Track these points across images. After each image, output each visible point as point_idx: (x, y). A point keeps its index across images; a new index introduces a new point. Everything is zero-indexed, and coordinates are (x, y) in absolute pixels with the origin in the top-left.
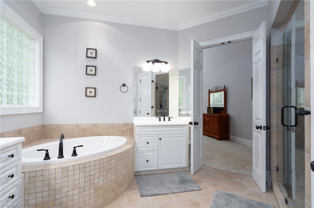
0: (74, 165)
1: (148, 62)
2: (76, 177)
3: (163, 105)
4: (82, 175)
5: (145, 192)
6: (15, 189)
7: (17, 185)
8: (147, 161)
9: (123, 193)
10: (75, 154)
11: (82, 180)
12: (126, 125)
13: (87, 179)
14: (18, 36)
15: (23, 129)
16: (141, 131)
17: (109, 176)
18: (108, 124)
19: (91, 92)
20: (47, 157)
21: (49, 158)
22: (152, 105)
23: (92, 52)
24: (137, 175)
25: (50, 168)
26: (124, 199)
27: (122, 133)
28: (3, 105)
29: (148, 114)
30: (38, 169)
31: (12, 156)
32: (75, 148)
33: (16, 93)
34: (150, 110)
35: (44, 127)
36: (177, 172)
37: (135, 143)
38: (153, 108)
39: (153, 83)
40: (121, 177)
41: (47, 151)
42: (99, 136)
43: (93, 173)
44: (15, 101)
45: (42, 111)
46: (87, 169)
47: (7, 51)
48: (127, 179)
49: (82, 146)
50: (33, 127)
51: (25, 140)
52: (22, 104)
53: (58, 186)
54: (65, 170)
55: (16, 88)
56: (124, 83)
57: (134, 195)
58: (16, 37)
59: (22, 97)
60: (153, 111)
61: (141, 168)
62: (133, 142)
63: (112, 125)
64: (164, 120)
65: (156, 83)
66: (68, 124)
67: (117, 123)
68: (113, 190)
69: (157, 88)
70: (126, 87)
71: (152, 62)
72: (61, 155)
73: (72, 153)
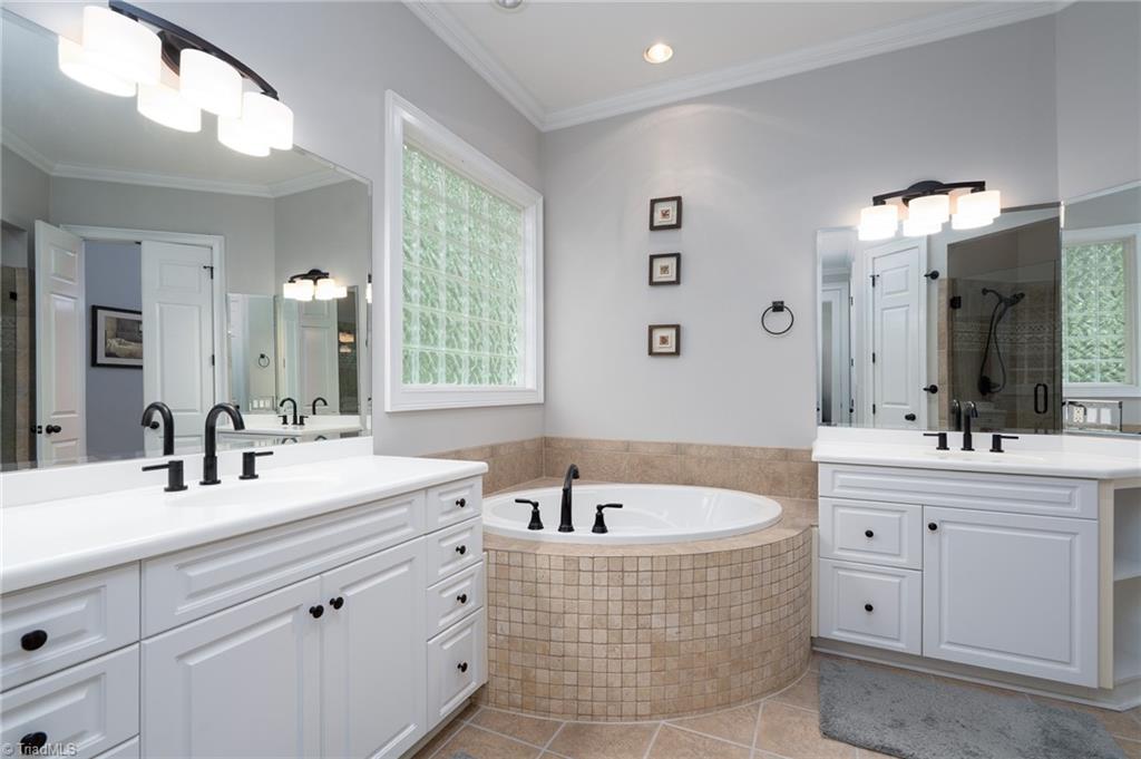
0: (593, 558)
1: (879, 200)
2: (601, 594)
3: (996, 377)
4: (616, 592)
5: (840, 724)
6: (467, 583)
7: (472, 575)
8: (869, 608)
9: (753, 697)
10: (600, 526)
11: (615, 608)
12: (786, 455)
13: (630, 608)
14: (492, 209)
15: (500, 445)
16: (838, 483)
17: (698, 618)
18: (720, 448)
19: (664, 340)
20: (536, 523)
21: (540, 527)
22: (928, 381)
23: (667, 208)
24: (822, 652)
25: (538, 552)
26: (756, 720)
27: (771, 485)
28: (463, 385)
29: (911, 418)
30: (514, 548)
31: (462, 503)
32: (600, 508)
33: (488, 353)
34: (920, 404)
35: (546, 443)
36: (1032, 696)
37: (812, 526)
38: (936, 395)
39: (935, 283)
40: (748, 638)
41: (536, 505)
42: (691, 484)
43: (646, 594)
44: (485, 375)
45: (542, 401)
46: (630, 580)
47: (470, 254)
48: (770, 651)
49: (620, 506)
50: (522, 442)
51: (487, 470)
52: (499, 380)
53: (557, 606)
54: (572, 563)
55: (486, 341)
56: (776, 300)
57: (797, 719)
58: (487, 215)
59: (499, 364)
60: (935, 407)
61: (840, 630)
62: (805, 522)
63: (736, 453)
64: (968, 446)
65: (952, 282)
66: (602, 438)
67: (753, 445)
68: (713, 672)
69: (954, 303)
70: (784, 315)
71: (900, 199)
72: (566, 524)
73: (594, 523)
